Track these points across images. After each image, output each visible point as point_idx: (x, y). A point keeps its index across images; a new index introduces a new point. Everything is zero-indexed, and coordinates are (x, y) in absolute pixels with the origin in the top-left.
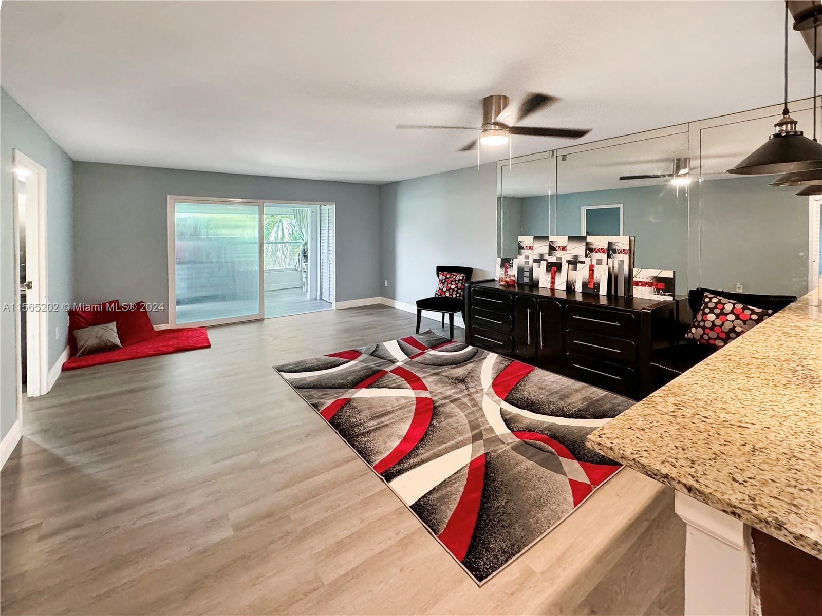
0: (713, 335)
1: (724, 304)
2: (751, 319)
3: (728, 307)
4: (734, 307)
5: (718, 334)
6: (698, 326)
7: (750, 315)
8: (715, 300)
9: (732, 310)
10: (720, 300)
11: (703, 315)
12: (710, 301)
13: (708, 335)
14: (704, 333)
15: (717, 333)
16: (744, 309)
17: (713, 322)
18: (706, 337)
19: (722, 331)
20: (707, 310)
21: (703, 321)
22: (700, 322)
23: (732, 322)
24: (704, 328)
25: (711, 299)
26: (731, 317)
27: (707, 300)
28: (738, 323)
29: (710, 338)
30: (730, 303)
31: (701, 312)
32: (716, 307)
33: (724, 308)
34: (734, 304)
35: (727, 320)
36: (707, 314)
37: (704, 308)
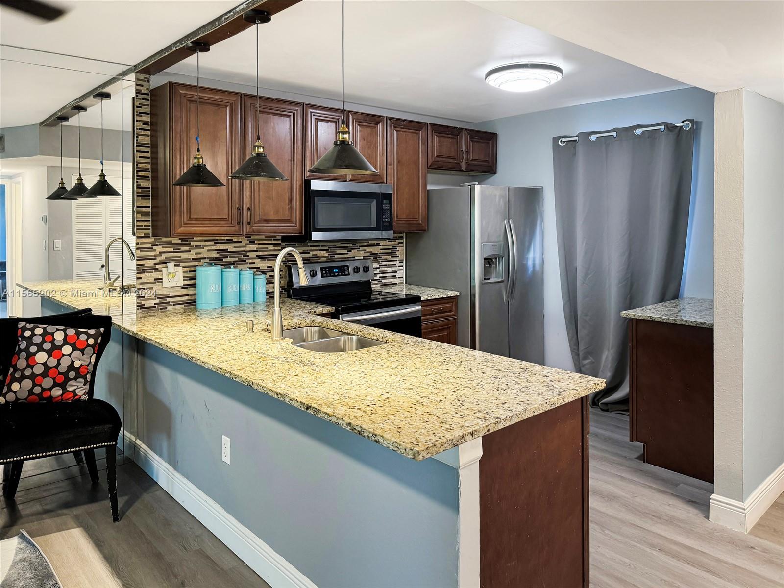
0: (47, 382)
1: (52, 334)
2: (88, 345)
3: (59, 336)
4: (66, 335)
5: (54, 379)
6: (23, 377)
7: (87, 340)
8: (39, 331)
9: (65, 339)
10: (44, 329)
11: (27, 359)
12: (33, 334)
13: (40, 385)
14: (35, 385)
15: (52, 378)
16: (78, 334)
17: (45, 364)
18: (37, 390)
19: (60, 373)
20: (33, 349)
21: (30, 366)
22: (24, 369)
23: (70, 355)
24: (33, 377)
25: (32, 330)
26: (67, 350)
27: (28, 334)
28: (76, 356)
29: (43, 390)
30: (58, 330)
31: (24, 354)
32: (44, 341)
33: (54, 339)
34: (64, 330)
35: (64, 355)
36: (35, 354)
37: (28, 347)
